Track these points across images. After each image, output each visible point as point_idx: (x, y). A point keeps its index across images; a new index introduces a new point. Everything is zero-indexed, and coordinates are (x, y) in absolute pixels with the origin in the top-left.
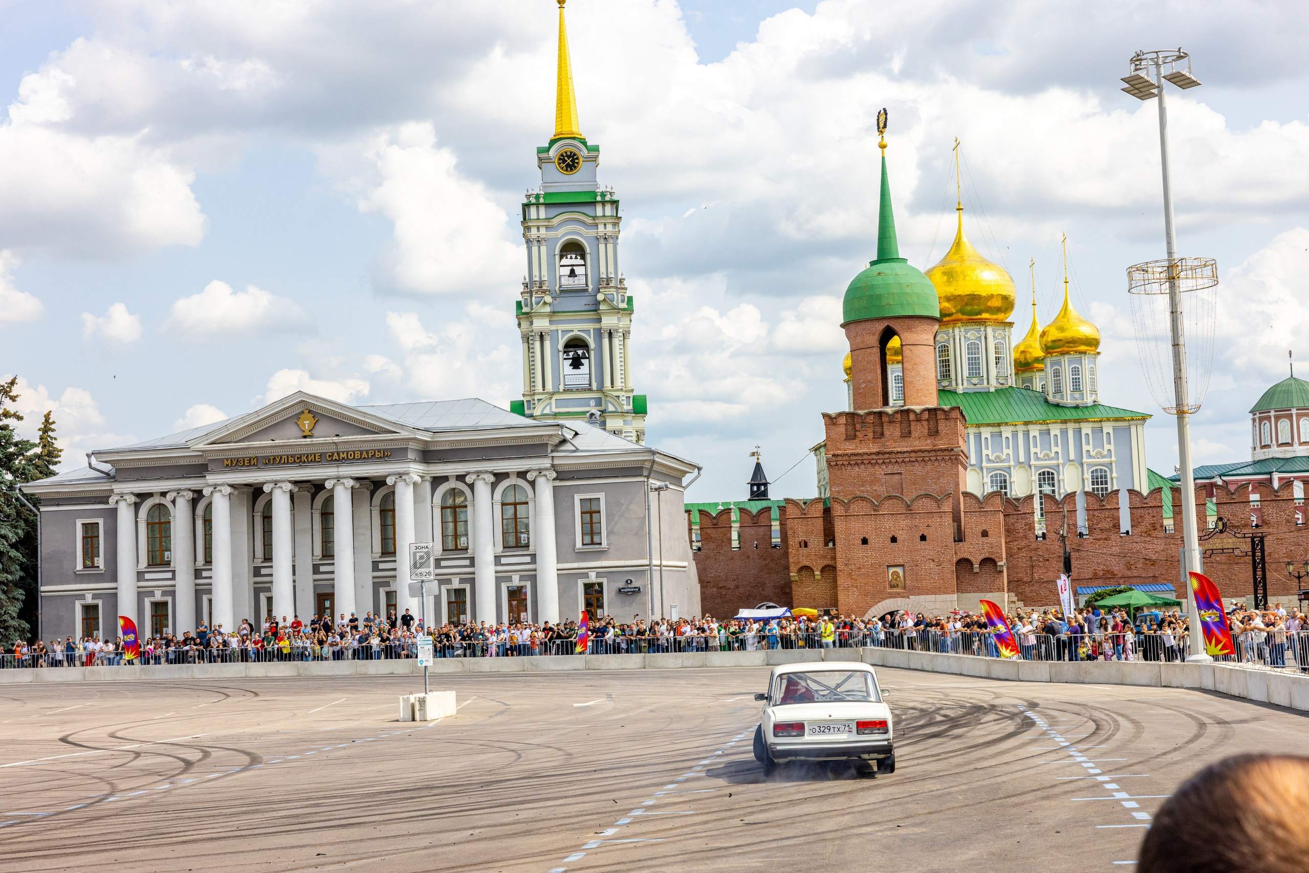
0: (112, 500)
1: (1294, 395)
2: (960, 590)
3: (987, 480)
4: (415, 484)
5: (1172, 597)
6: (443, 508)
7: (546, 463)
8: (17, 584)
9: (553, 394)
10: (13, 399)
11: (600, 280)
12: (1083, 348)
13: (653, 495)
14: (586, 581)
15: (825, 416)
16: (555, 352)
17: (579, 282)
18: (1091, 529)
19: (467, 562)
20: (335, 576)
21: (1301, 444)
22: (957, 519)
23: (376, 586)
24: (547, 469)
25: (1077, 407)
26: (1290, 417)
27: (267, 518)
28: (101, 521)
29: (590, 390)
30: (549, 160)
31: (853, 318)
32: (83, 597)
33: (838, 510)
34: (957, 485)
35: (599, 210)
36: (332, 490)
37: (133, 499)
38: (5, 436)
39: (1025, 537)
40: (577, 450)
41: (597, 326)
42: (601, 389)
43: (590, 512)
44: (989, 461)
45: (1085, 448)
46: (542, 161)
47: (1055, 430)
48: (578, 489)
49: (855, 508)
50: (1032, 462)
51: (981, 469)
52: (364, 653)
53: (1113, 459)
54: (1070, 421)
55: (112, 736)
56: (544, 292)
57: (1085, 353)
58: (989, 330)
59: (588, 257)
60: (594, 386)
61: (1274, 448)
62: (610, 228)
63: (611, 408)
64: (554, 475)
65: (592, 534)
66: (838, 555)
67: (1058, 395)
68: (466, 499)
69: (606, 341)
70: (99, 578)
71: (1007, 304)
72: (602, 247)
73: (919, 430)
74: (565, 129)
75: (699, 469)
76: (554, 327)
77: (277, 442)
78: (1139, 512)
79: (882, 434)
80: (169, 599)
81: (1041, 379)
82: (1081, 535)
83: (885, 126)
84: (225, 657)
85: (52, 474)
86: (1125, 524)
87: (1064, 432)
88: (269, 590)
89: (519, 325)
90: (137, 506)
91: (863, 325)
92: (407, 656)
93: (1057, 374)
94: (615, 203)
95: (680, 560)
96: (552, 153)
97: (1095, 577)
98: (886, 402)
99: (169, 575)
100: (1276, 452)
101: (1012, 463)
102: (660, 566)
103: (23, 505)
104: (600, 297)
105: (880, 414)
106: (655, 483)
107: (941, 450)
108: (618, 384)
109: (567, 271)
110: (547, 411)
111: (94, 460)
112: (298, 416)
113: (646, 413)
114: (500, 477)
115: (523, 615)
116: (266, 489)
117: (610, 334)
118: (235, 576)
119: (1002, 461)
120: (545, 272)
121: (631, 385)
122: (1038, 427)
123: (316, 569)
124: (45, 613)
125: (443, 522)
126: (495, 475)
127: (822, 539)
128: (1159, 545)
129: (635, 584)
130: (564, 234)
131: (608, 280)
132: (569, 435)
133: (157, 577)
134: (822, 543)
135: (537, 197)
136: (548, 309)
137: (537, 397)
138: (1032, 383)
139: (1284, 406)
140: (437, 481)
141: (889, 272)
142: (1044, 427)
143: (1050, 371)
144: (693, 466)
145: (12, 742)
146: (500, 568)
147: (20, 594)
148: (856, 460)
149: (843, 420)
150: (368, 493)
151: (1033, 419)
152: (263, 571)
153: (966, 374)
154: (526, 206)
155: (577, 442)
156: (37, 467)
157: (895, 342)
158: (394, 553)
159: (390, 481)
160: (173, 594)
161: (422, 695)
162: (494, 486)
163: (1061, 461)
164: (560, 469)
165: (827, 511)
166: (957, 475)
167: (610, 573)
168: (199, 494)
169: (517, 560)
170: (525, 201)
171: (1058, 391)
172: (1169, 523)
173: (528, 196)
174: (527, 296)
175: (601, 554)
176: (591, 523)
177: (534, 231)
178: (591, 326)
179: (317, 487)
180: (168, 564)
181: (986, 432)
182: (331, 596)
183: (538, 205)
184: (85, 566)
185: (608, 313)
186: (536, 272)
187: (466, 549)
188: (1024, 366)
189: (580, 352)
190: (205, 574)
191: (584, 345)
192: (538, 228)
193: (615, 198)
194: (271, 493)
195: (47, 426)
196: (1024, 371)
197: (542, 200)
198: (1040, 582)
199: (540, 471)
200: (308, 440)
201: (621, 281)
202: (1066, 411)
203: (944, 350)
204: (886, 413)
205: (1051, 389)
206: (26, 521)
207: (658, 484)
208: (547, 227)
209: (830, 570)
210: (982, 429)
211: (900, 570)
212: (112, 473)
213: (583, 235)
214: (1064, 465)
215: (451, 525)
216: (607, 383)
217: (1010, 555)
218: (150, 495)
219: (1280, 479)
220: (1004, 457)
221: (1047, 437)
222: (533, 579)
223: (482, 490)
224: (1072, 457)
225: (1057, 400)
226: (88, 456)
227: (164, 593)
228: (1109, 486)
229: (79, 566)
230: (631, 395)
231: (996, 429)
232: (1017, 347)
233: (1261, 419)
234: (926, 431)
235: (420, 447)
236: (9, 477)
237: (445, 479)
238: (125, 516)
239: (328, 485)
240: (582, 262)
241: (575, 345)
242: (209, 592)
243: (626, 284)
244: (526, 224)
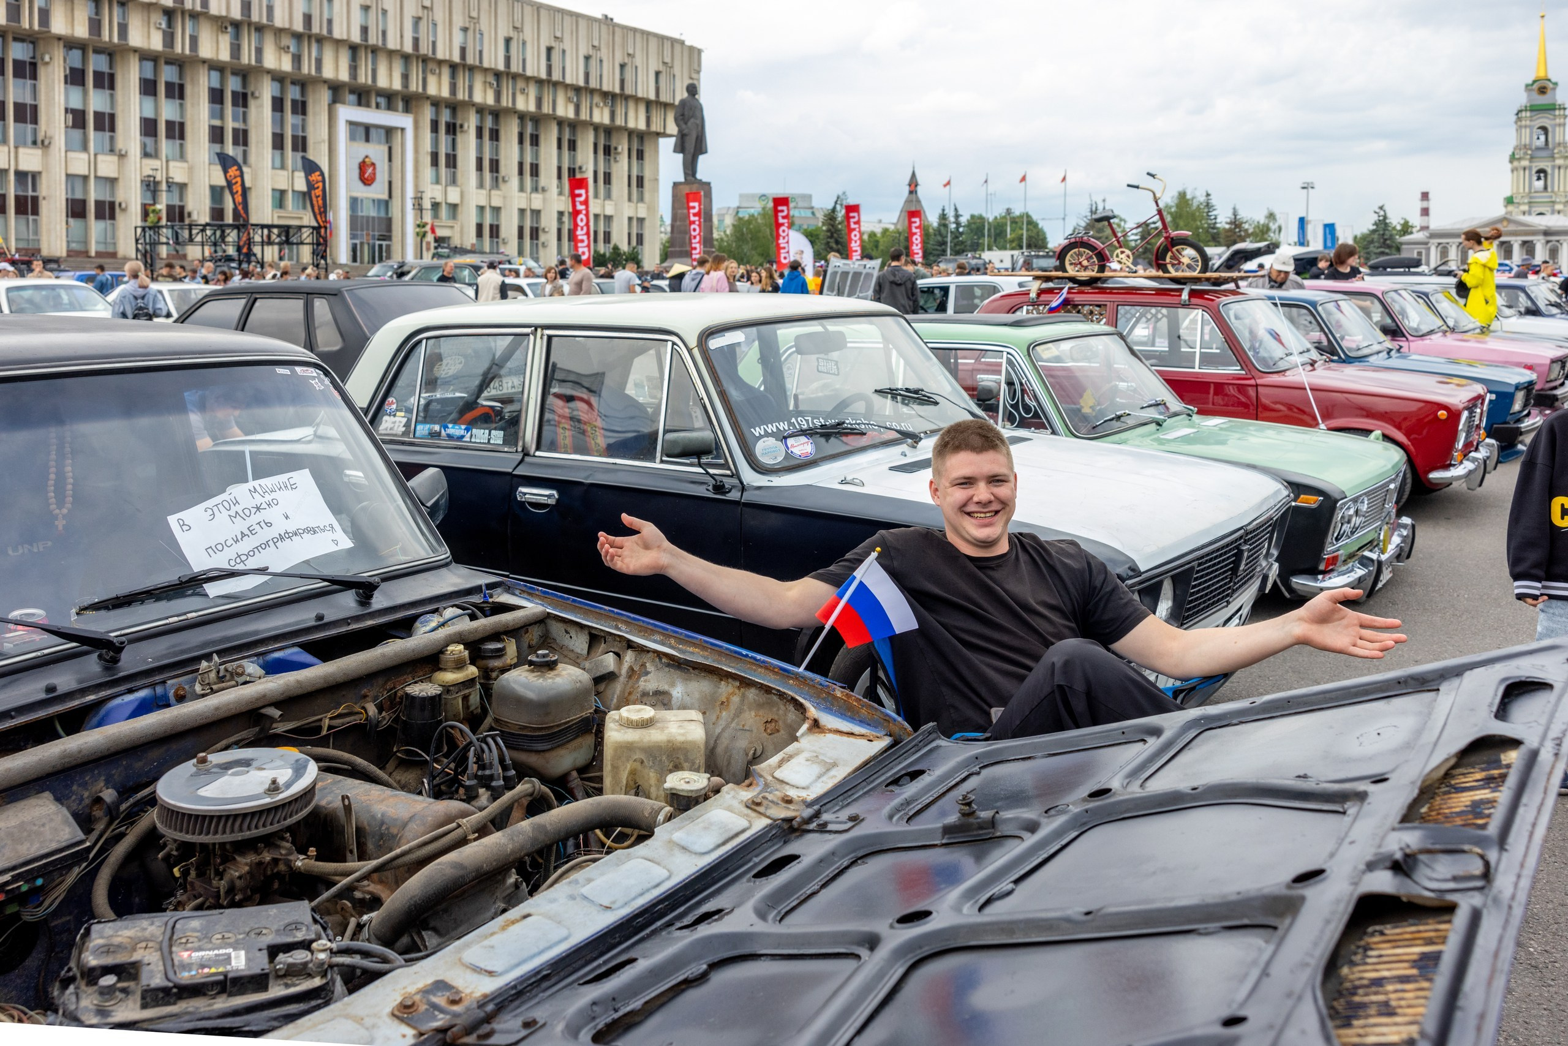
9: (1529, 194)
11: (1556, 143)
16: (1531, 175)
17: (1543, 144)
30: (1532, 90)
35: (1557, 112)
42: (1553, 191)
46: (1528, 91)
56: (1528, 149)
59: (1550, 133)
60: (1549, 190)
62: (1562, 120)
63: (1558, 200)
69: (1556, 171)
72: (1557, 129)
74: (1541, 76)
76: (1530, 164)
89: (1511, 164)
94: (1565, 109)
96: (1536, 86)
108: (1562, 189)
109: (1536, 139)
120: (1528, 141)
130: (1538, 123)
131: (1559, 143)
135: (1525, 107)
136: (1525, 157)
154: (1520, 111)
170: (1518, 109)
173: (1520, 107)
174: (1517, 151)
177: (1523, 122)
178: (1550, 164)
183: (1525, 111)
186: (1521, 140)
189: (1541, 175)
191: (1545, 171)
192: (1525, 121)
197: (1527, 109)
208: (1529, 121)
213: (1548, 123)
216: (1556, 189)
240: (1544, 135)
241: (1541, 172)
244: (1519, 119)
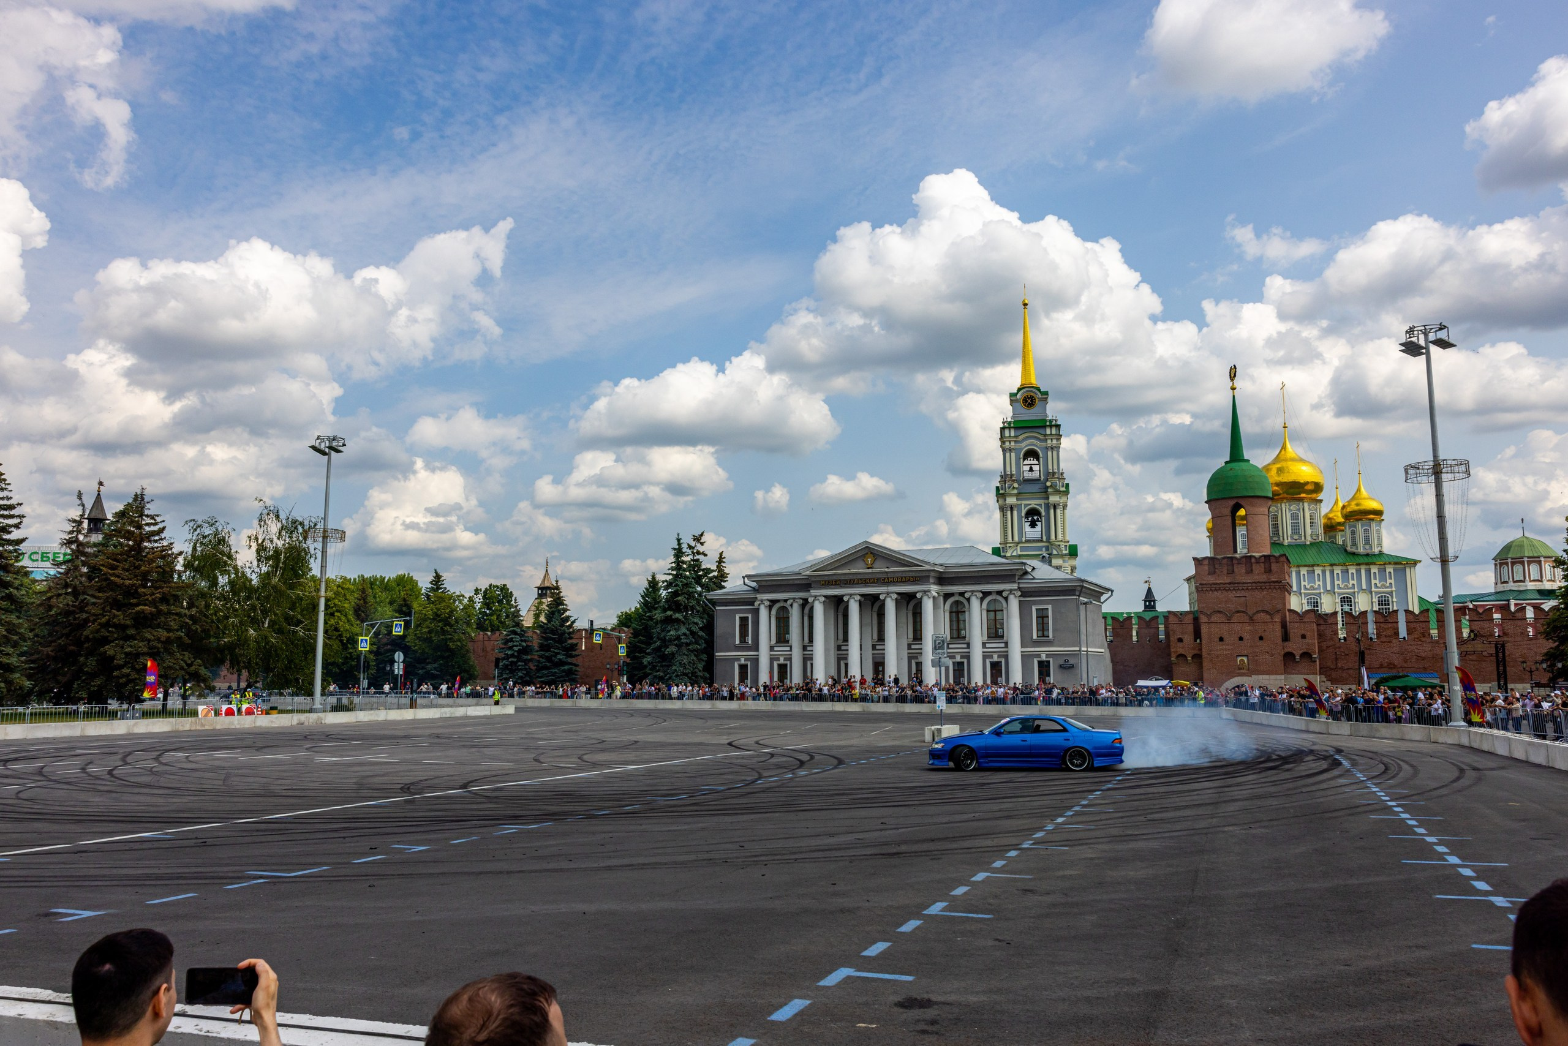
0: (756, 604)
1: (1526, 548)
2: (1286, 672)
3: (1305, 601)
4: (934, 597)
5: (1437, 681)
6: (951, 612)
7: (1015, 586)
8: (703, 651)
9: (1018, 543)
10: (702, 544)
11: (1048, 473)
12: (1372, 516)
13: (1082, 607)
14: (1039, 659)
15: (1195, 559)
16: (1020, 518)
17: (1036, 475)
18: (1379, 635)
19: (965, 646)
20: (886, 652)
21: (1531, 581)
22: (1284, 626)
23: (910, 659)
24: (1015, 590)
25: (1367, 555)
26: (1523, 563)
27: (846, 616)
28: (750, 616)
29: (1041, 541)
30: (1017, 401)
31: (1214, 497)
32: (739, 660)
33: (1203, 619)
34: (1285, 604)
35: (1048, 431)
36: (884, 600)
37: (768, 603)
38: (697, 566)
39: (1332, 639)
40: (1034, 578)
41: (1046, 502)
42: (1048, 540)
43: (1042, 616)
44: (1306, 589)
45: (1373, 582)
46: (1012, 402)
47: (1352, 570)
48: (1035, 603)
49: (1215, 618)
50: (1336, 590)
51: (1301, 594)
52: (902, 699)
53: (1394, 589)
54: (1362, 564)
55: (757, 743)
56: (1013, 481)
57: (1373, 520)
58: (1306, 505)
59: (1041, 459)
60: (1044, 539)
61: (1511, 583)
62: (1055, 441)
63: (1055, 552)
64: (1020, 593)
65: (1043, 630)
66: (1204, 647)
67: (1354, 547)
68: (964, 606)
69: (1052, 511)
70: (749, 649)
71: (1318, 487)
72: (1050, 453)
73: (1258, 569)
74: (1027, 382)
75: (1112, 591)
76: (1019, 503)
77: (853, 571)
78: (1412, 625)
79: (1233, 571)
80: (788, 663)
81: (1342, 537)
82: (1371, 639)
83: (1235, 376)
84: (821, 698)
85: (724, 587)
86: (1403, 632)
87: (1359, 572)
88: (846, 659)
89: (998, 501)
90: (770, 608)
91: (1220, 502)
92: (929, 702)
93: (1353, 533)
94: (1058, 426)
95: (1099, 648)
96: (1019, 396)
97: (1381, 666)
98: (1235, 551)
99: (788, 649)
100: (1512, 586)
101: (1322, 591)
102: (1087, 651)
103: (706, 605)
104: (1048, 484)
105: (1232, 558)
106: (1083, 599)
107: (1274, 582)
108: (1060, 537)
109: (1027, 468)
110: (1015, 554)
111: (746, 580)
112: (864, 556)
113: (1076, 555)
114: (986, 594)
115: (999, 679)
116: (845, 599)
117: (1055, 508)
118: (826, 650)
119: (1315, 589)
120: (1014, 469)
121: (1068, 538)
122: (1340, 567)
123: (874, 647)
124: (718, 669)
125: (951, 621)
126: (983, 593)
127: (1193, 637)
128: (1427, 647)
129: (1072, 661)
130: (1025, 446)
131: (1054, 473)
132: (1029, 570)
133: (781, 649)
134: (1192, 640)
135: (1010, 423)
136: (1015, 491)
137: (1008, 545)
138: (1335, 539)
139: (1518, 555)
140: (947, 596)
141: (1237, 468)
142: (1344, 568)
143: (1348, 531)
144: (1108, 590)
145: (700, 744)
146: (985, 650)
147: (704, 657)
148: (1216, 587)
149: (1206, 562)
150: (905, 603)
151: (1336, 562)
152: (843, 648)
153: (1290, 532)
154: (1003, 429)
155: (1034, 574)
156: (714, 583)
157: (1242, 512)
158: (921, 639)
159: (919, 595)
160: (790, 659)
161: (939, 727)
162: (982, 600)
163: (1356, 590)
164: (1023, 590)
165: (1196, 620)
166: (1284, 598)
167: (1054, 655)
168: (806, 601)
169: (995, 646)
170: (1002, 426)
171: (1354, 543)
172: (1434, 632)
173: (1004, 423)
174: (1003, 483)
175: (1050, 643)
176: (1043, 624)
177: (1007, 444)
178: (1042, 502)
179: (875, 598)
180: (788, 642)
181: (1304, 571)
182: (883, 664)
183: (1010, 428)
184: (741, 642)
185: (1053, 494)
186: (1008, 469)
187: (965, 637)
188: (1331, 528)
189: (1035, 518)
190: (809, 648)
191: (1038, 513)
192: (1010, 442)
193: (1058, 423)
194: (848, 601)
195: (721, 560)
196: (1330, 531)
197: (1012, 425)
198: (1342, 669)
199: (1011, 591)
200: (870, 570)
201: (1062, 474)
202: (1361, 558)
203: (1275, 517)
204: (1236, 558)
205: (1349, 543)
206: (708, 614)
207: (1086, 600)
208: (1016, 442)
209: (1198, 657)
210: (1301, 569)
211: (1245, 659)
212: (757, 588)
213: (1038, 446)
214: (1358, 592)
215: (955, 623)
216: (1053, 537)
217: (1321, 651)
218: (778, 601)
219: (1516, 605)
220: (1316, 586)
221: (1346, 574)
222: (1006, 657)
223: (975, 603)
224: (1364, 587)
225: (1353, 550)
226: (744, 577)
227: (785, 659)
228: (1391, 607)
229: (738, 642)
230: (1068, 544)
231: (1311, 569)
232: (1326, 516)
233: (1501, 564)
234: (1263, 570)
235: (937, 575)
236: (699, 589)
237: (952, 595)
238: (763, 613)
239: (882, 597)
240: (1036, 462)
241: (1033, 513)
242: (811, 659)
243: (1065, 476)
244: (1002, 439)
